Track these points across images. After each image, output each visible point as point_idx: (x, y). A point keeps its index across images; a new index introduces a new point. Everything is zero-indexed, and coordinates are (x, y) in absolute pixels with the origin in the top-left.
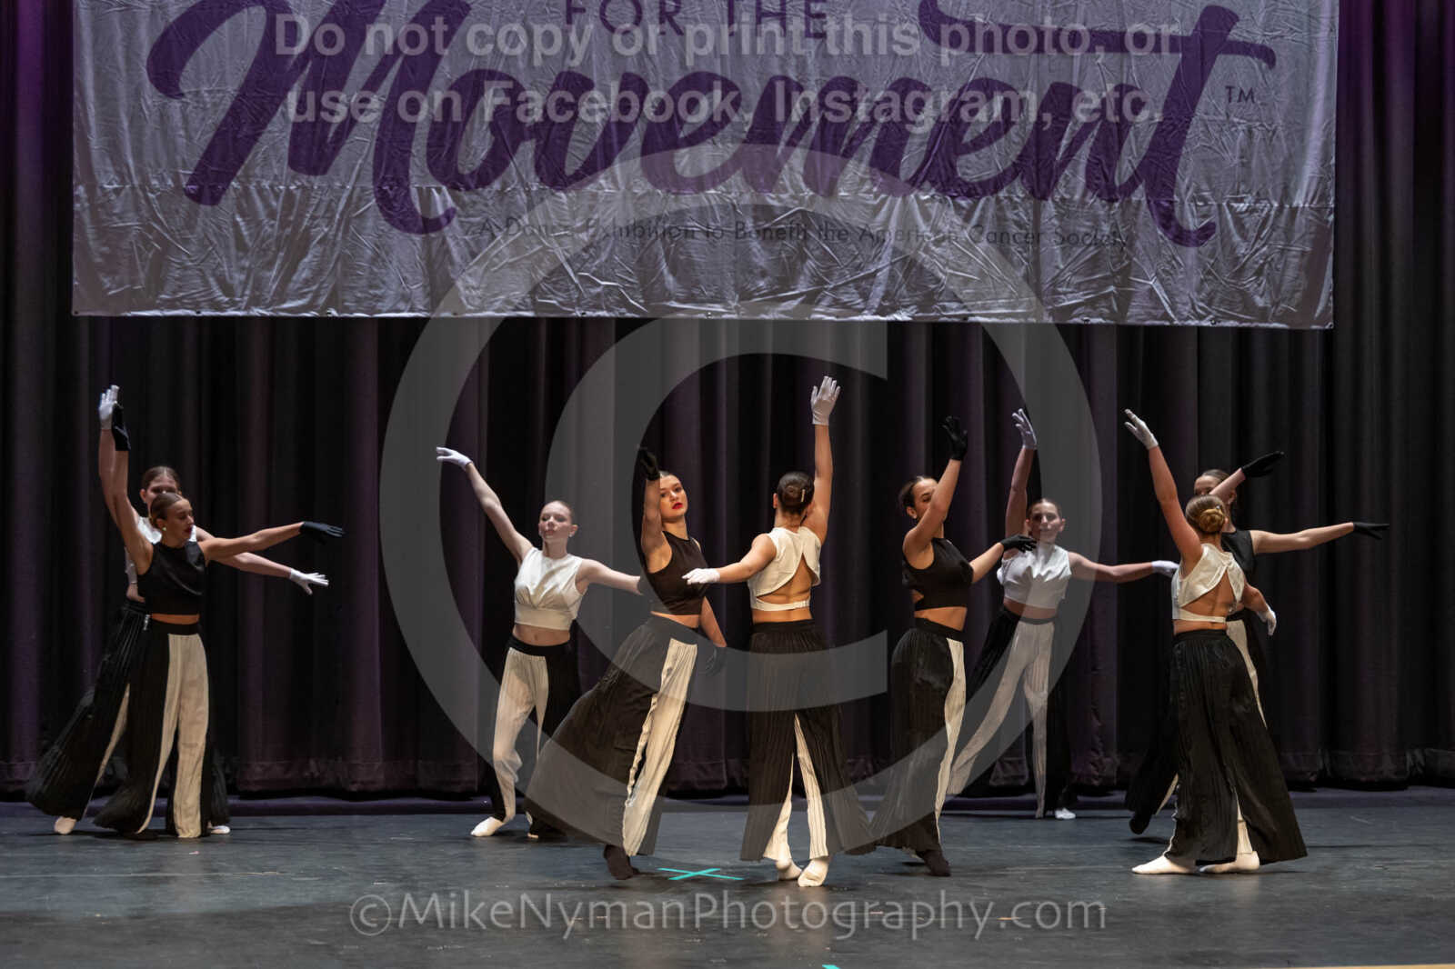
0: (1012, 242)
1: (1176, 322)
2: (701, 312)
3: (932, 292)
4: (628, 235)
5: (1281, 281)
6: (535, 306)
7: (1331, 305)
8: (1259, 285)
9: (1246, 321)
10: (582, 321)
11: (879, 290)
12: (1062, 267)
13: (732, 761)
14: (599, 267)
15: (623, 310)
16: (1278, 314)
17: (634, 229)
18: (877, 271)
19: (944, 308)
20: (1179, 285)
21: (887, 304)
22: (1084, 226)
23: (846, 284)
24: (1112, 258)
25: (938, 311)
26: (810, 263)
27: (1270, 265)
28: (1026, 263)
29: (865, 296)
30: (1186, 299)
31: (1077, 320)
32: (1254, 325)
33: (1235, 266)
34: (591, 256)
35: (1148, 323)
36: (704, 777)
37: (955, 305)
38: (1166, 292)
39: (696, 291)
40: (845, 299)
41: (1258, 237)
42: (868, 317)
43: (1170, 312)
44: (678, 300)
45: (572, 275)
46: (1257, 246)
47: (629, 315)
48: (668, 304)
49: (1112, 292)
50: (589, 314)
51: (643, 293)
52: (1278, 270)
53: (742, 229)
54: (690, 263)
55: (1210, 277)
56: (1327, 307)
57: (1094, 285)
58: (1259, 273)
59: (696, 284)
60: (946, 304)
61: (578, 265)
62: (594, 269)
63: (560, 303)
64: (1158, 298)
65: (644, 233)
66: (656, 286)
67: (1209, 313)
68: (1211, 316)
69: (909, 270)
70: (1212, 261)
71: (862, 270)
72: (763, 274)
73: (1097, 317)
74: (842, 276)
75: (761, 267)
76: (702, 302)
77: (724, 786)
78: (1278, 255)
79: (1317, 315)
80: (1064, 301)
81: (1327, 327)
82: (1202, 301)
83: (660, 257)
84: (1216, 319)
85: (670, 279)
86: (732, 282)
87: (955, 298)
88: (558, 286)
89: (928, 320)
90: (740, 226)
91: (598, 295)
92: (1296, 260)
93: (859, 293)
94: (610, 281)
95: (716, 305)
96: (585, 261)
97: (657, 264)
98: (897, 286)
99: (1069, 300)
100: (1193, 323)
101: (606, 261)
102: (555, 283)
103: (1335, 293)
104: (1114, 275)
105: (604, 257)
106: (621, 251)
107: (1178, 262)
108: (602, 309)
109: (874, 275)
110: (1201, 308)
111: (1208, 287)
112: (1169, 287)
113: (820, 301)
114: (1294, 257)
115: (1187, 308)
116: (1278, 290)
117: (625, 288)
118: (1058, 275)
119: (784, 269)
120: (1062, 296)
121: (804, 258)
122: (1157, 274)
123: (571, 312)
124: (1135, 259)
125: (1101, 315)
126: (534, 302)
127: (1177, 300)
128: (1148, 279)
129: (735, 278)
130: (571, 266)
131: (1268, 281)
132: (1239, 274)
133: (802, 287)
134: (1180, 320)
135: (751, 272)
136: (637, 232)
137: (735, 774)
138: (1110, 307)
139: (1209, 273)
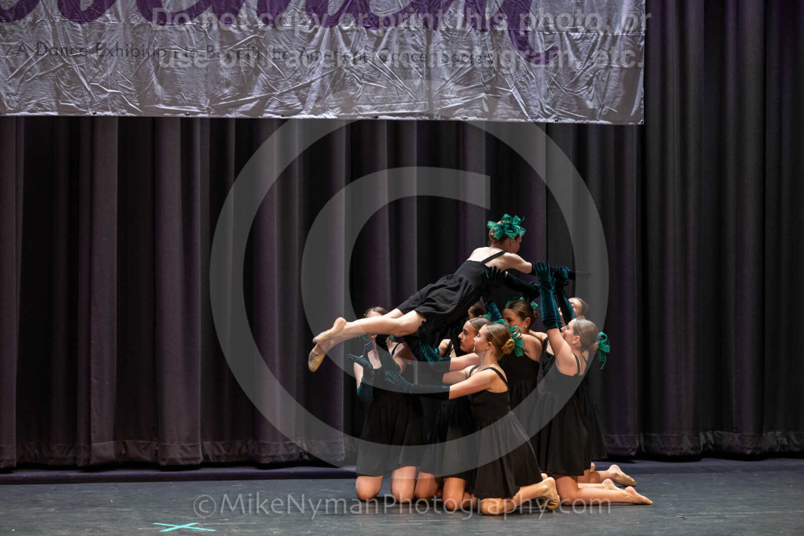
0: (410, 60)
1: (529, 120)
2: (182, 112)
3: (352, 97)
4: (127, 55)
5: (606, 89)
6: (59, 108)
7: (643, 107)
8: (590, 93)
9: (580, 119)
10: (93, 119)
11: (313, 96)
12: (447, 79)
13: (207, 444)
14: (107, 79)
15: (124, 111)
16: (603, 114)
17: (132, 51)
18: (312, 82)
19: (361, 110)
20: (531, 93)
21: (318, 106)
22: (464, 49)
23: (289, 92)
24: (483, 72)
25: (356, 111)
26: (263, 76)
27: (597, 78)
28: (421, 76)
29: (303, 101)
30: (536, 102)
31: (459, 118)
32: (585, 122)
33: (572, 79)
34: (100, 71)
35: (509, 120)
36: (186, 455)
37: (368, 107)
38: (523, 97)
39: (178, 97)
40: (288, 102)
41: (589, 57)
42: (305, 115)
43: (525, 112)
44: (164, 103)
45: (86, 85)
46: (588, 64)
47: (128, 114)
48: (157, 106)
49: (483, 97)
50: (99, 113)
51: (138, 98)
52: (603, 81)
53: (212, 51)
54: (174, 76)
55: (555, 87)
56: (639, 109)
57: (471, 92)
58: (589, 83)
59: (180, 90)
60: (362, 106)
61: (91, 77)
62: (102, 80)
63: (77, 105)
64: (516, 100)
65: (139, 54)
66: (148, 93)
67: (553, 113)
68: (554, 115)
69: (334, 81)
70: (555, 75)
71: (300, 82)
72: (228, 85)
73: (472, 116)
74: (286, 85)
75: (226, 79)
76: (183, 105)
77: (199, 462)
78: (603, 71)
79: (632, 115)
80: (449, 104)
81: (640, 123)
82: (548, 104)
83: (152, 71)
84: (558, 118)
85: (159, 88)
86: (205, 91)
87: (368, 102)
88: (75, 93)
89: (348, 118)
90: (210, 49)
91: (105, 100)
92: (617, 74)
93: (299, 98)
94: (114, 89)
95: (193, 107)
96: (97, 74)
97: (149, 76)
98: (326, 93)
99: (452, 103)
100: (542, 120)
101: (111, 74)
102: (73, 91)
103: (646, 98)
104: (485, 84)
105: (109, 73)
106: (122, 67)
107: (531, 76)
108: (108, 110)
109: (309, 85)
110: (548, 109)
111: (552, 95)
112: (525, 94)
113: (270, 104)
114: (615, 72)
115: (537, 109)
116: (604, 96)
117: (125, 95)
118: (444, 85)
119: (243, 81)
120: (448, 100)
121: (257, 72)
122: (516, 84)
123: (85, 112)
124: (499, 73)
125: (475, 114)
126: (58, 104)
127: (530, 103)
128: (509, 88)
129: (206, 86)
130: (85, 78)
131: (596, 90)
132: (575, 84)
133: (257, 93)
134: (532, 118)
135: (219, 83)
136: (134, 52)
137: (209, 453)
138: (482, 109)
139: (553, 84)
